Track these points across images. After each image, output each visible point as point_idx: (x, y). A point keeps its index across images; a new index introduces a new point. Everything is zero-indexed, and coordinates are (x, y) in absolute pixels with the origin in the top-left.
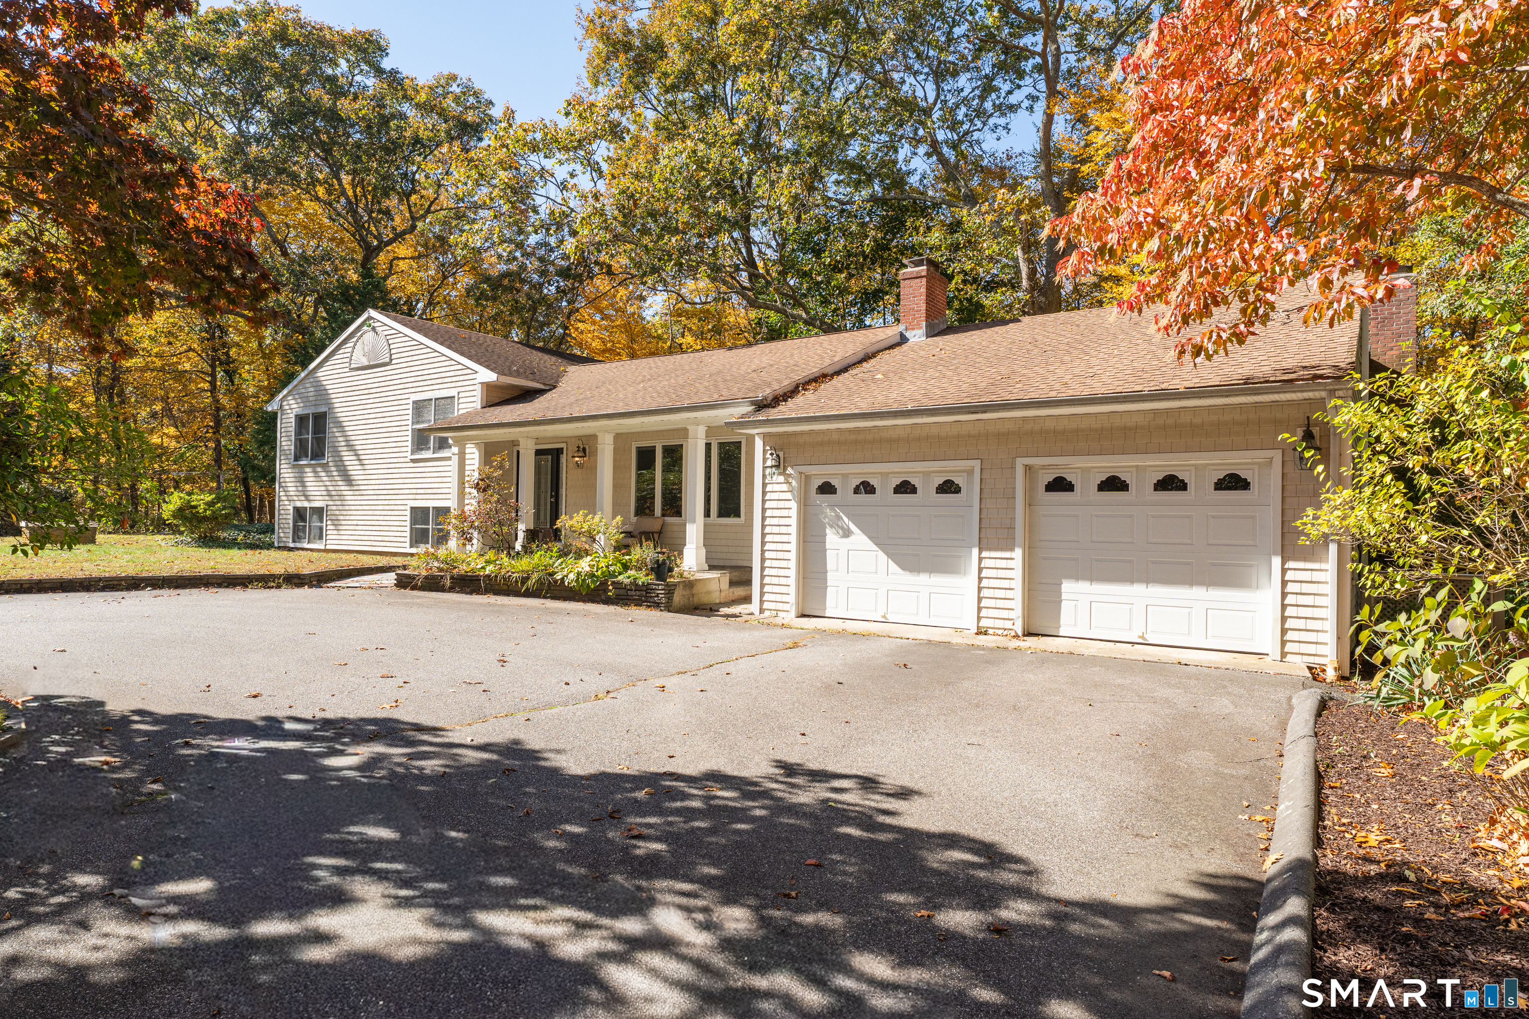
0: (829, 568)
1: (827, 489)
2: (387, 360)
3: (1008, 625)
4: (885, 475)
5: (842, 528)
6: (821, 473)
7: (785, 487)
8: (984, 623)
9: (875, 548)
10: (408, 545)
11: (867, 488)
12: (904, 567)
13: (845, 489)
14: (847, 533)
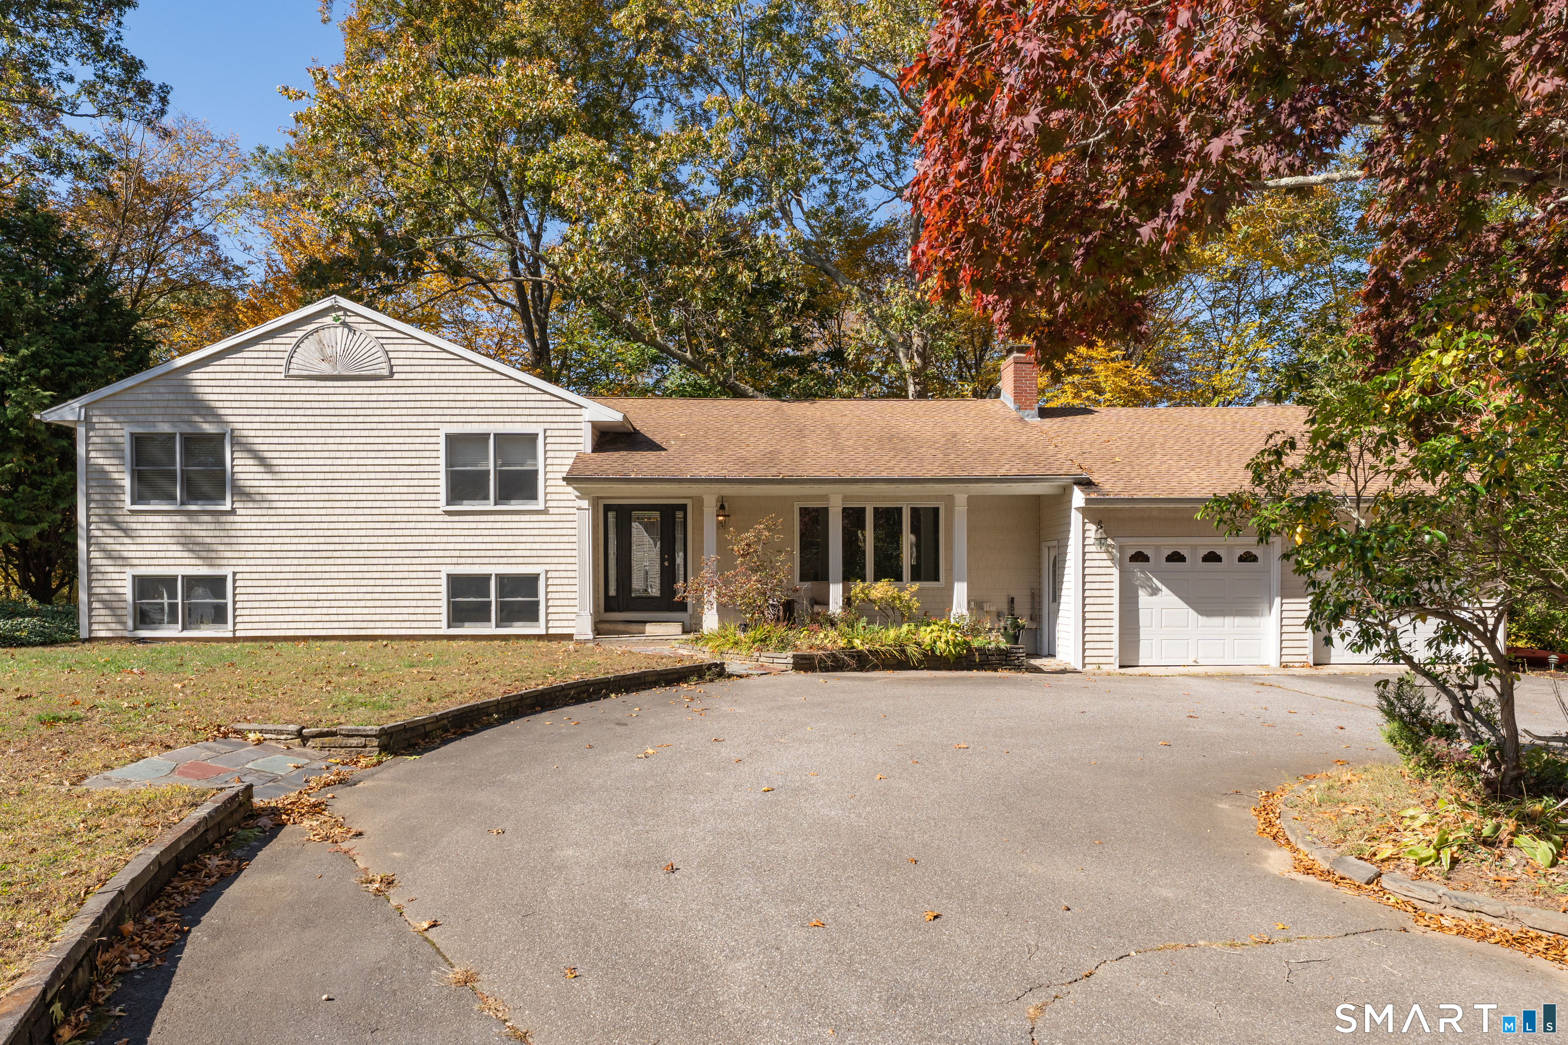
0: (1141, 624)
1: (1140, 557)
2: (386, 372)
3: (1304, 659)
4: (1194, 548)
5: (1151, 587)
6: (1135, 544)
7: (1105, 556)
8: (1284, 659)
9: (1186, 606)
10: (444, 623)
11: (1175, 557)
12: (1202, 612)
13: (1158, 557)
14: (1155, 591)
